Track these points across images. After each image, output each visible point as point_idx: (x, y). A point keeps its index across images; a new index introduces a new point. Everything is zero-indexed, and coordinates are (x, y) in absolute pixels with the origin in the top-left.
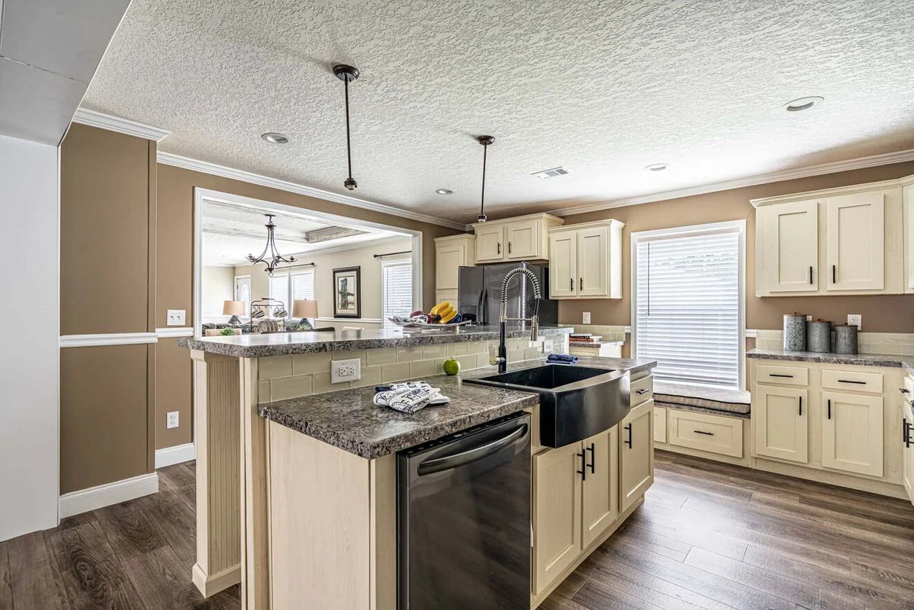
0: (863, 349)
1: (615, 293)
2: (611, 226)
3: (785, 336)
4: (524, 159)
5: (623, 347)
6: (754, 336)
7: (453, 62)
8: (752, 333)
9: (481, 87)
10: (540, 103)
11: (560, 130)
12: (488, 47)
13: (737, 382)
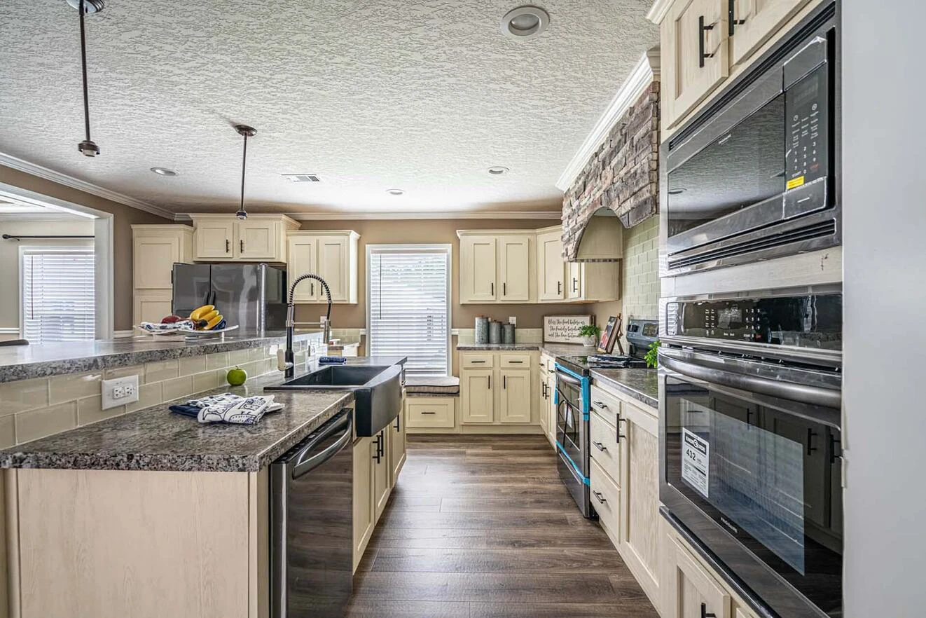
0: (517, 340)
1: (353, 300)
2: (350, 236)
3: (476, 333)
4: (281, 159)
5: (358, 348)
6: (457, 333)
7: (244, 45)
8: (456, 331)
9: (264, 80)
10: (319, 114)
11: (328, 142)
12: (288, 47)
13: (446, 370)
